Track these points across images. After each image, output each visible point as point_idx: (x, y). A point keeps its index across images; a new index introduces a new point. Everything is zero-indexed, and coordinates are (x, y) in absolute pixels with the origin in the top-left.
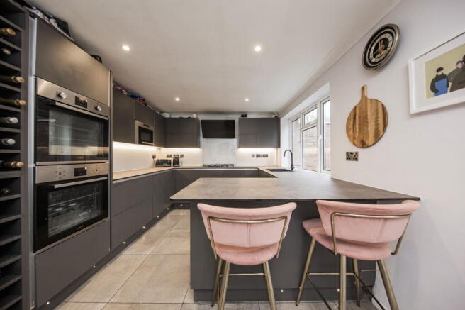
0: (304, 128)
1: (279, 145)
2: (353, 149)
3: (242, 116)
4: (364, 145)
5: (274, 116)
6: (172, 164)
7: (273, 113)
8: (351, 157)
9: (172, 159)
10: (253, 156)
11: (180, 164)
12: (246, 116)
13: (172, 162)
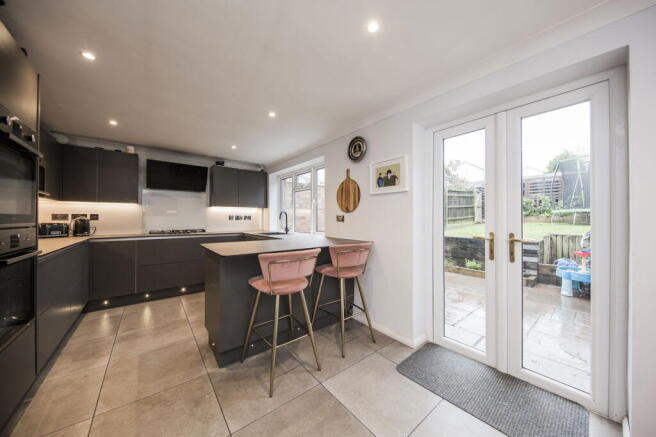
0: (297, 188)
1: (266, 205)
2: (341, 213)
3: (217, 163)
4: (347, 210)
5: (260, 170)
6: (71, 232)
7: (258, 165)
8: (341, 219)
9: (70, 222)
10: (230, 218)
11: (91, 231)
12: (222, 163)
13: (72, 227)
